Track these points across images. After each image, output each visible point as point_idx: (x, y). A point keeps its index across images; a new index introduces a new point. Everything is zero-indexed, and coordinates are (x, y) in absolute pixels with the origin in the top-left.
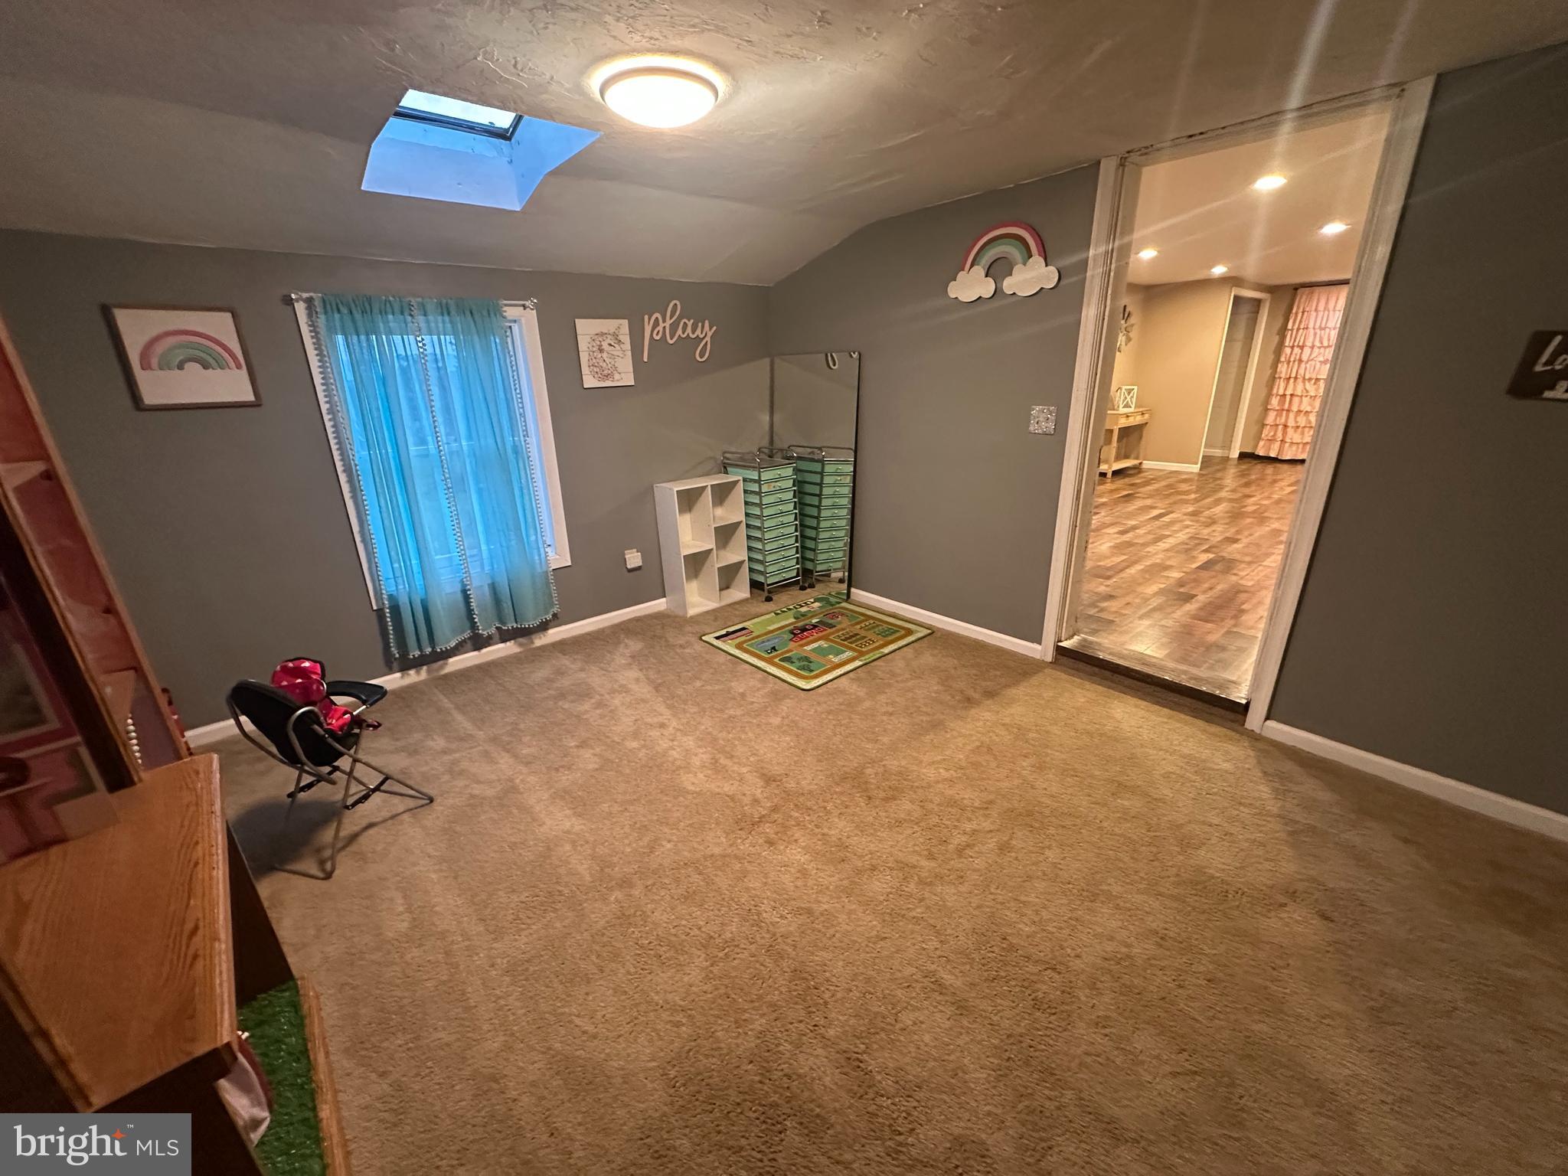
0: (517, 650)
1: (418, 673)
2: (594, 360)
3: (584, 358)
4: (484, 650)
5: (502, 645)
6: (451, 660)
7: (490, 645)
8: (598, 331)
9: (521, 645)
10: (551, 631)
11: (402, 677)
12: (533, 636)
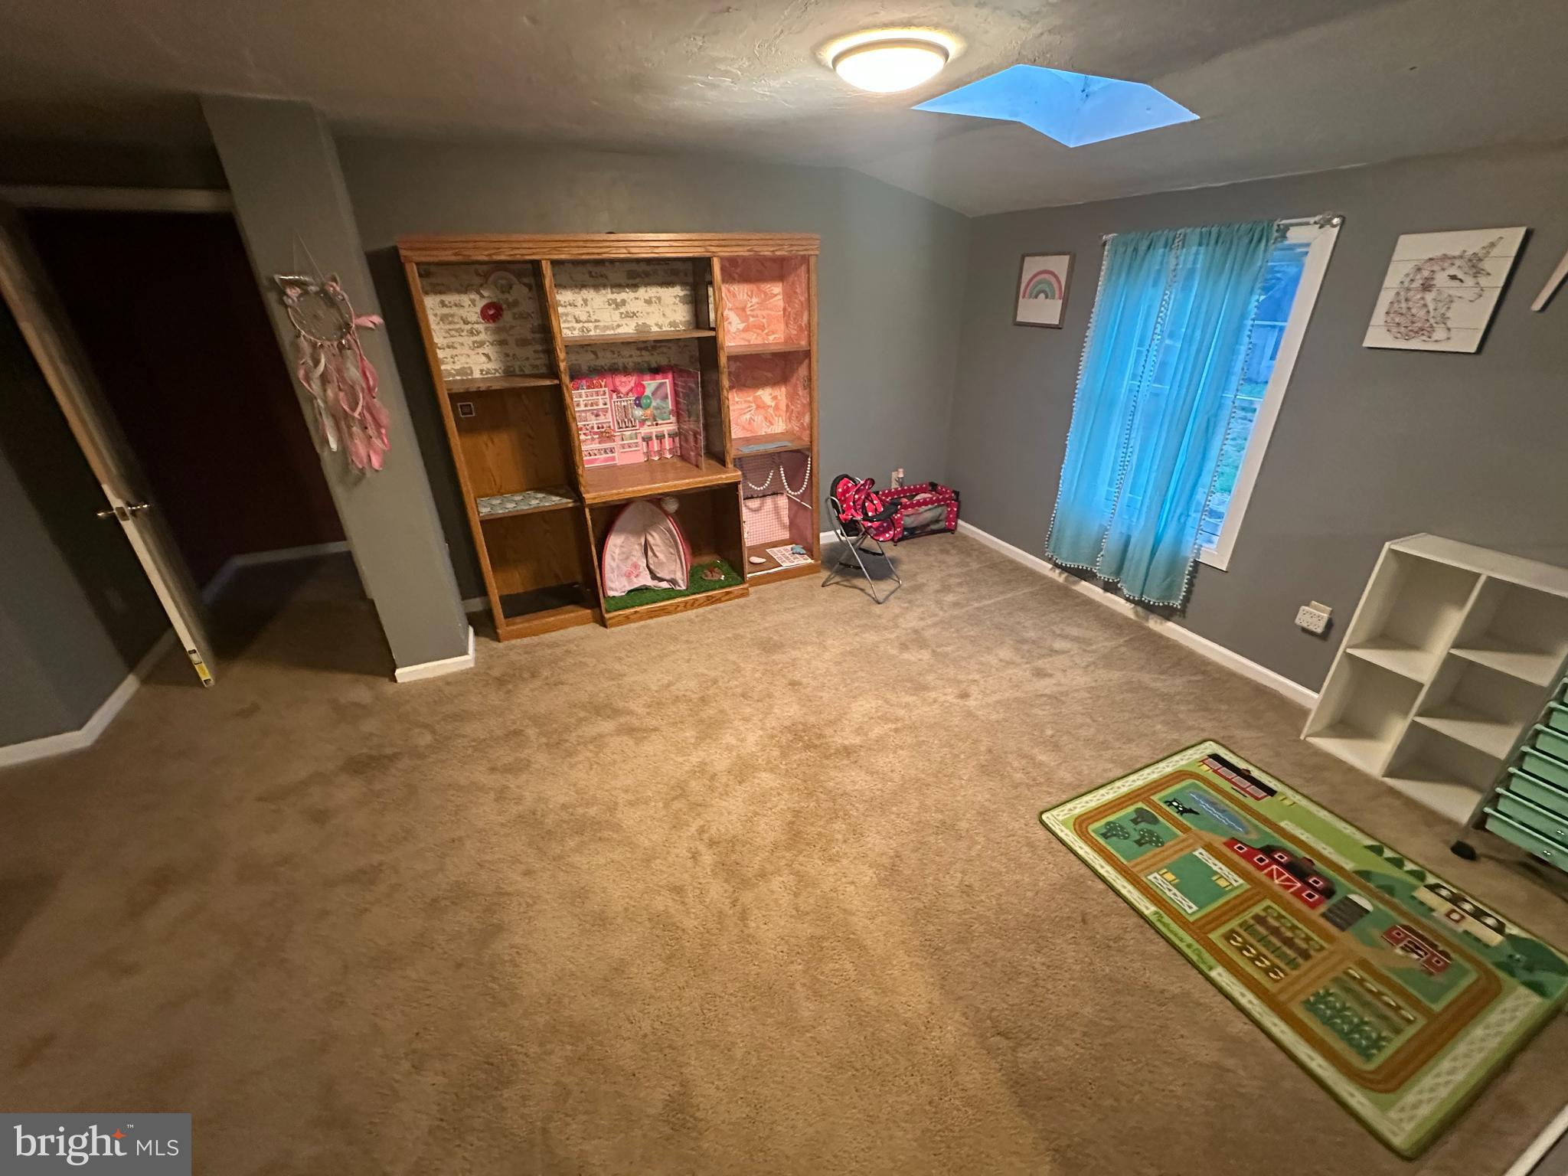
0: (1132, 616)
1: (1060, 574)
2: (1404, 305)
3: (1385, 298)
4: (1109, 595)
5: (1101, 591)
6: (1084, 583)
7: (1116, 594)
8: (1437, 254)
9: (1136, 614)
10: (1170, 624)
11: (1051, 569)
12: (1152, 616)
